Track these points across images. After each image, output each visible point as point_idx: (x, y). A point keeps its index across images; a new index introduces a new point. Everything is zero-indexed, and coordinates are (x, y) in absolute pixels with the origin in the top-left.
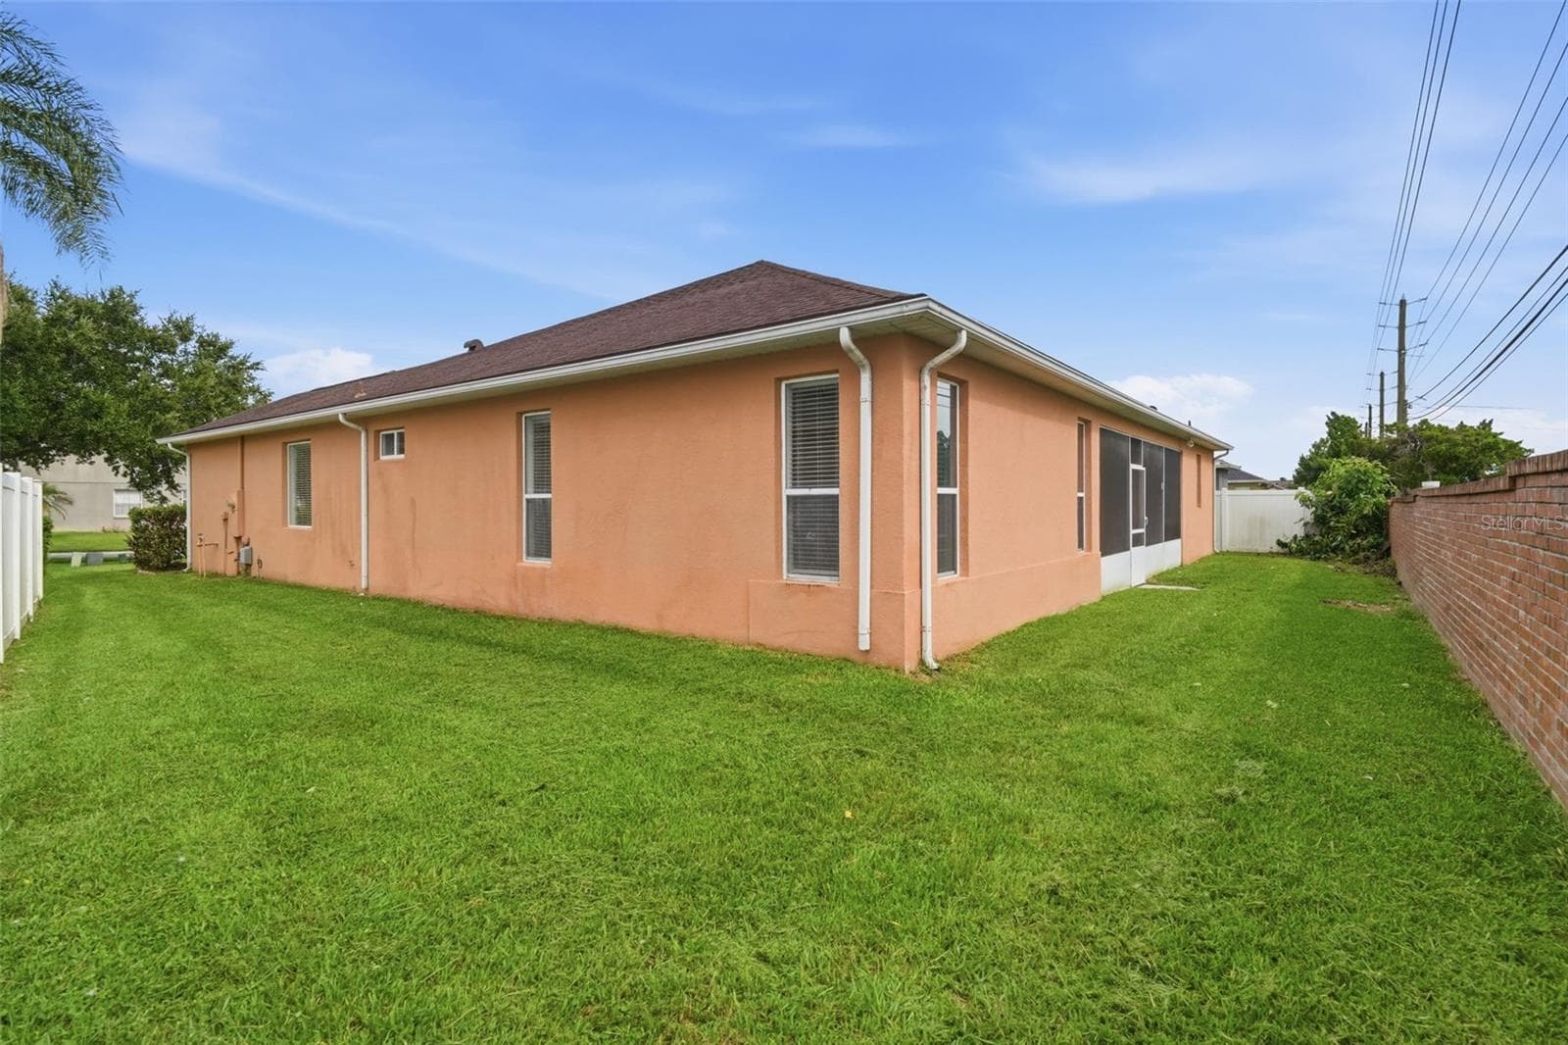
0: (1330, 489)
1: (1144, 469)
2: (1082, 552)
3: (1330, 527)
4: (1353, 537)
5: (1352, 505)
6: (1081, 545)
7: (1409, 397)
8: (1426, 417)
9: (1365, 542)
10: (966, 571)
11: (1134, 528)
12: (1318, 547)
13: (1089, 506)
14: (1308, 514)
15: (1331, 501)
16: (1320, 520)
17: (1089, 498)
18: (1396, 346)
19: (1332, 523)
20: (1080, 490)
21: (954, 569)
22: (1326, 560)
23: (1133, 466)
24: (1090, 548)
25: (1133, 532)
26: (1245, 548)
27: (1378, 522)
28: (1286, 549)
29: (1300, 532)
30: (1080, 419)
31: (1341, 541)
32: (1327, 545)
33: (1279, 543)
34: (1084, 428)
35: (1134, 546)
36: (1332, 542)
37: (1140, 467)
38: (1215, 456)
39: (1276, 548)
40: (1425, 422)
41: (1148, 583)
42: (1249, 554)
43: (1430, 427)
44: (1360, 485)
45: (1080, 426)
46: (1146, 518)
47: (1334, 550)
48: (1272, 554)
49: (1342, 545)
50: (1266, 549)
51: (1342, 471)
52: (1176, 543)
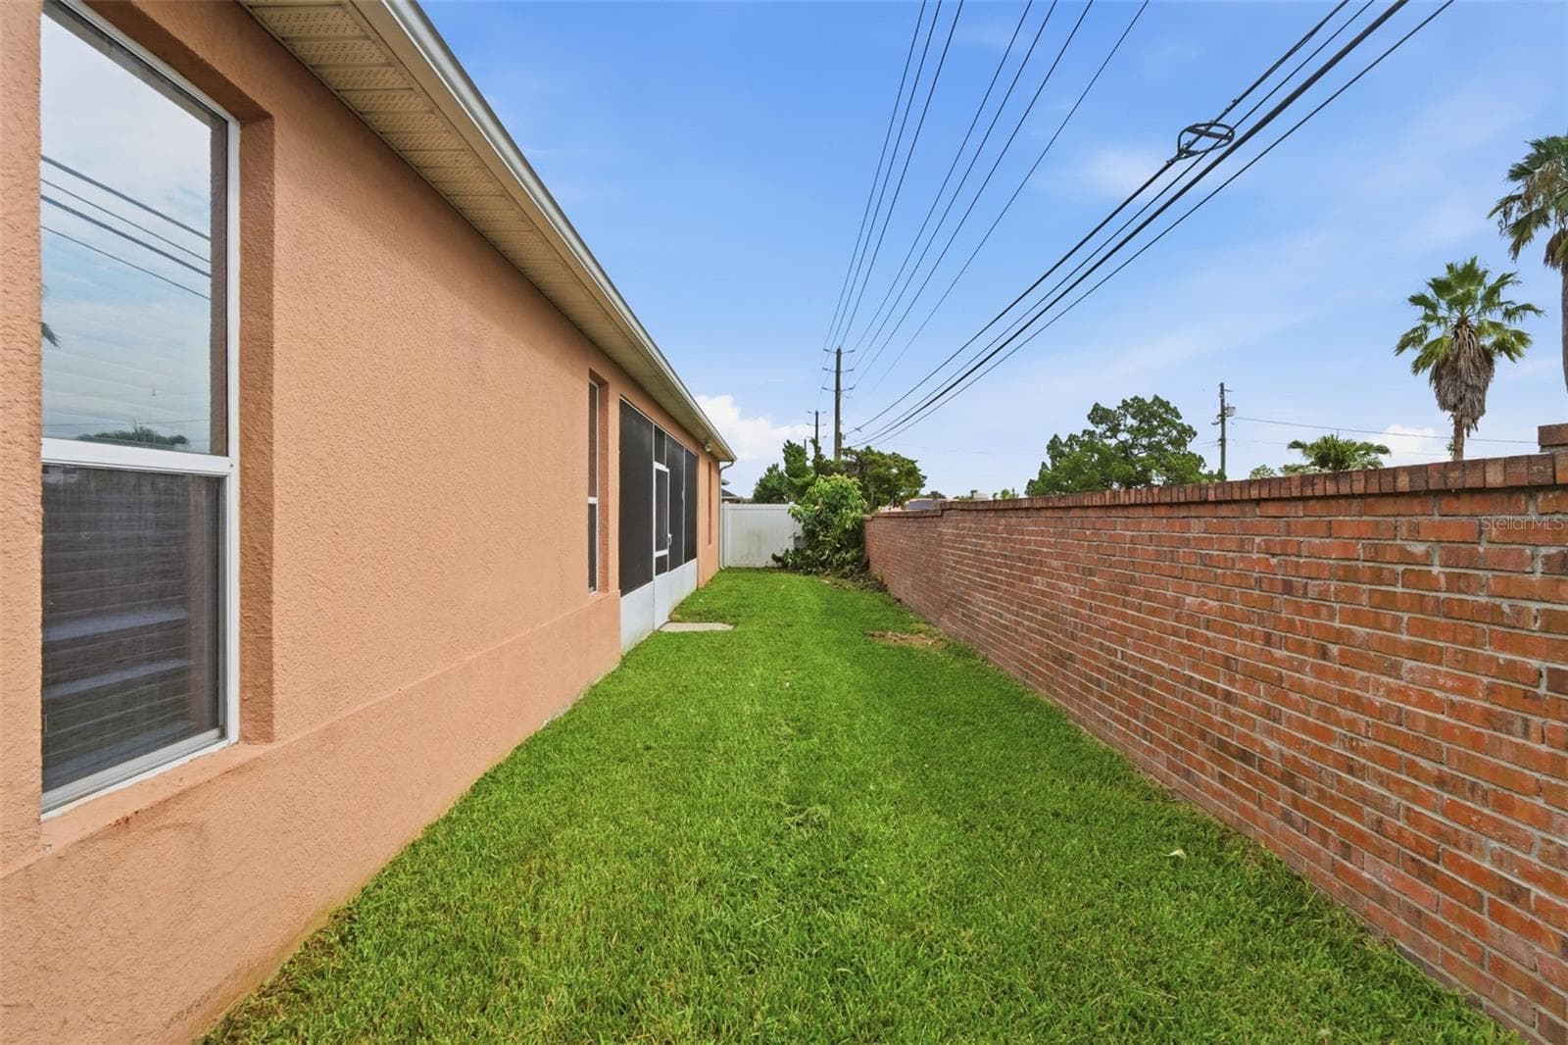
0: (816, 504)
1: (668, 470)
2: (595, 595)
3: (819, 542)
4: (837, 551)
5: (836, 520)
6: (592, 583)
7: (842, 430)
8: (868, 444)
9: (848, 555)
10: (260, 724)
11: (657, 550)
12: (810, 561)
13: (605, 519)
14: (798, 529)
15: (818, 516)
16: (810, 534)
17: (605, 505)
18: (834, 388)
19: (821, 538)
20: (592, 493)
21: (216, 721)
22: (817, 574)
23: (657, 466)
24: (605, 586)
25: (656, 554)
26: (743, 563)
27: (856, 537)
28: (781, 564)
29: (790, 546)
30: (593, 375)
31: (829, 556)
32: (817, 559)
33: (774, 557)
34: (598, 389)
35: (657, 574)
36: (821, 556)
37: (663, 468)
38: (721, 467)
39: (772, 563)
40: (868, 448)
41: (672, 620)
42: (749, 569)
43: (872, 453)
44: (842, 501)
45: (592, 389)
46: (669, 535)
47: (823, 564)
48: (767, 569)
49: (830, 559)
50: (760, 564)
51: (828, 487)
52: (693, 562)
